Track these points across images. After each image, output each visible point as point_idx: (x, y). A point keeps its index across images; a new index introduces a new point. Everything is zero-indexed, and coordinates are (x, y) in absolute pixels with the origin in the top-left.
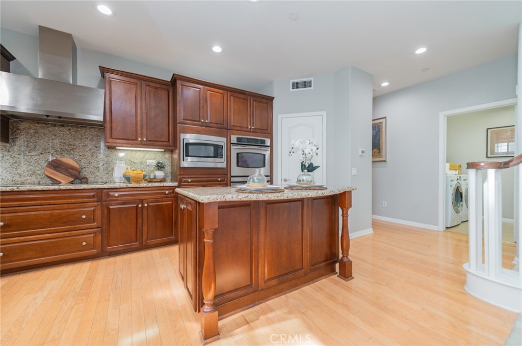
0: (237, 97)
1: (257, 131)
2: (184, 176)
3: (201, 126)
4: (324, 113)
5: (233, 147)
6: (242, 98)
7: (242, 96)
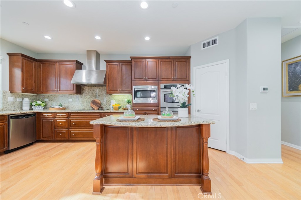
0: (165, 62)
1: (178, 79)
2: (135, 107)
3: (144, 81)
4: (227, 61)
5: (161, 91)
6: (168, 62)
7: (168, 60)
